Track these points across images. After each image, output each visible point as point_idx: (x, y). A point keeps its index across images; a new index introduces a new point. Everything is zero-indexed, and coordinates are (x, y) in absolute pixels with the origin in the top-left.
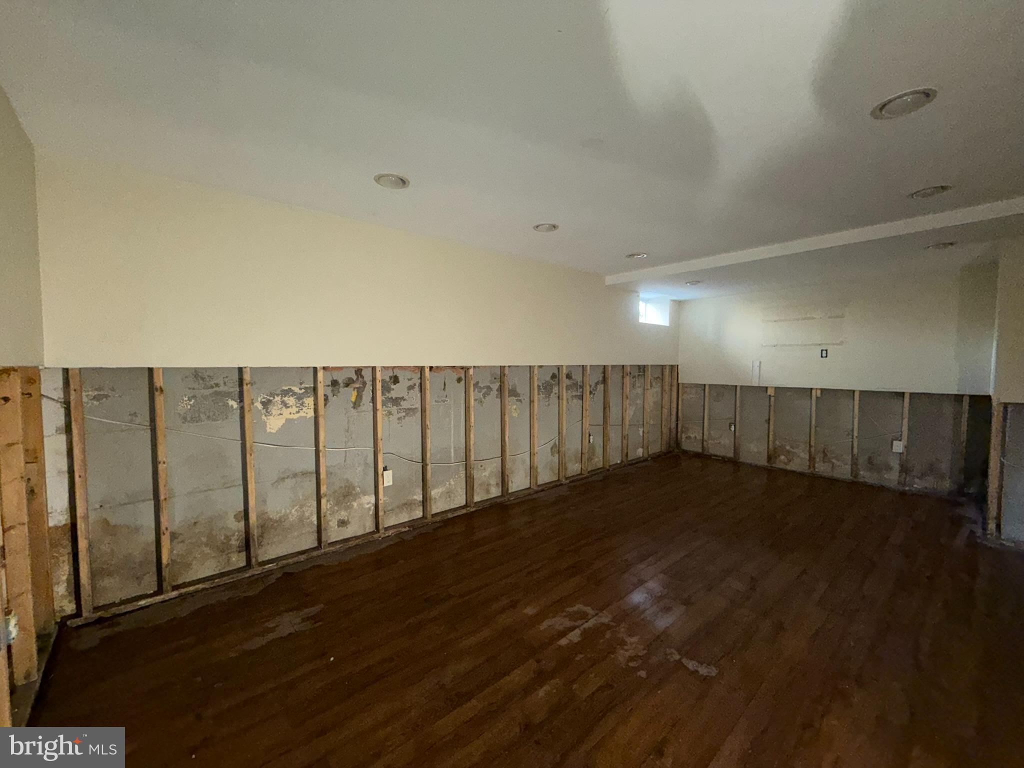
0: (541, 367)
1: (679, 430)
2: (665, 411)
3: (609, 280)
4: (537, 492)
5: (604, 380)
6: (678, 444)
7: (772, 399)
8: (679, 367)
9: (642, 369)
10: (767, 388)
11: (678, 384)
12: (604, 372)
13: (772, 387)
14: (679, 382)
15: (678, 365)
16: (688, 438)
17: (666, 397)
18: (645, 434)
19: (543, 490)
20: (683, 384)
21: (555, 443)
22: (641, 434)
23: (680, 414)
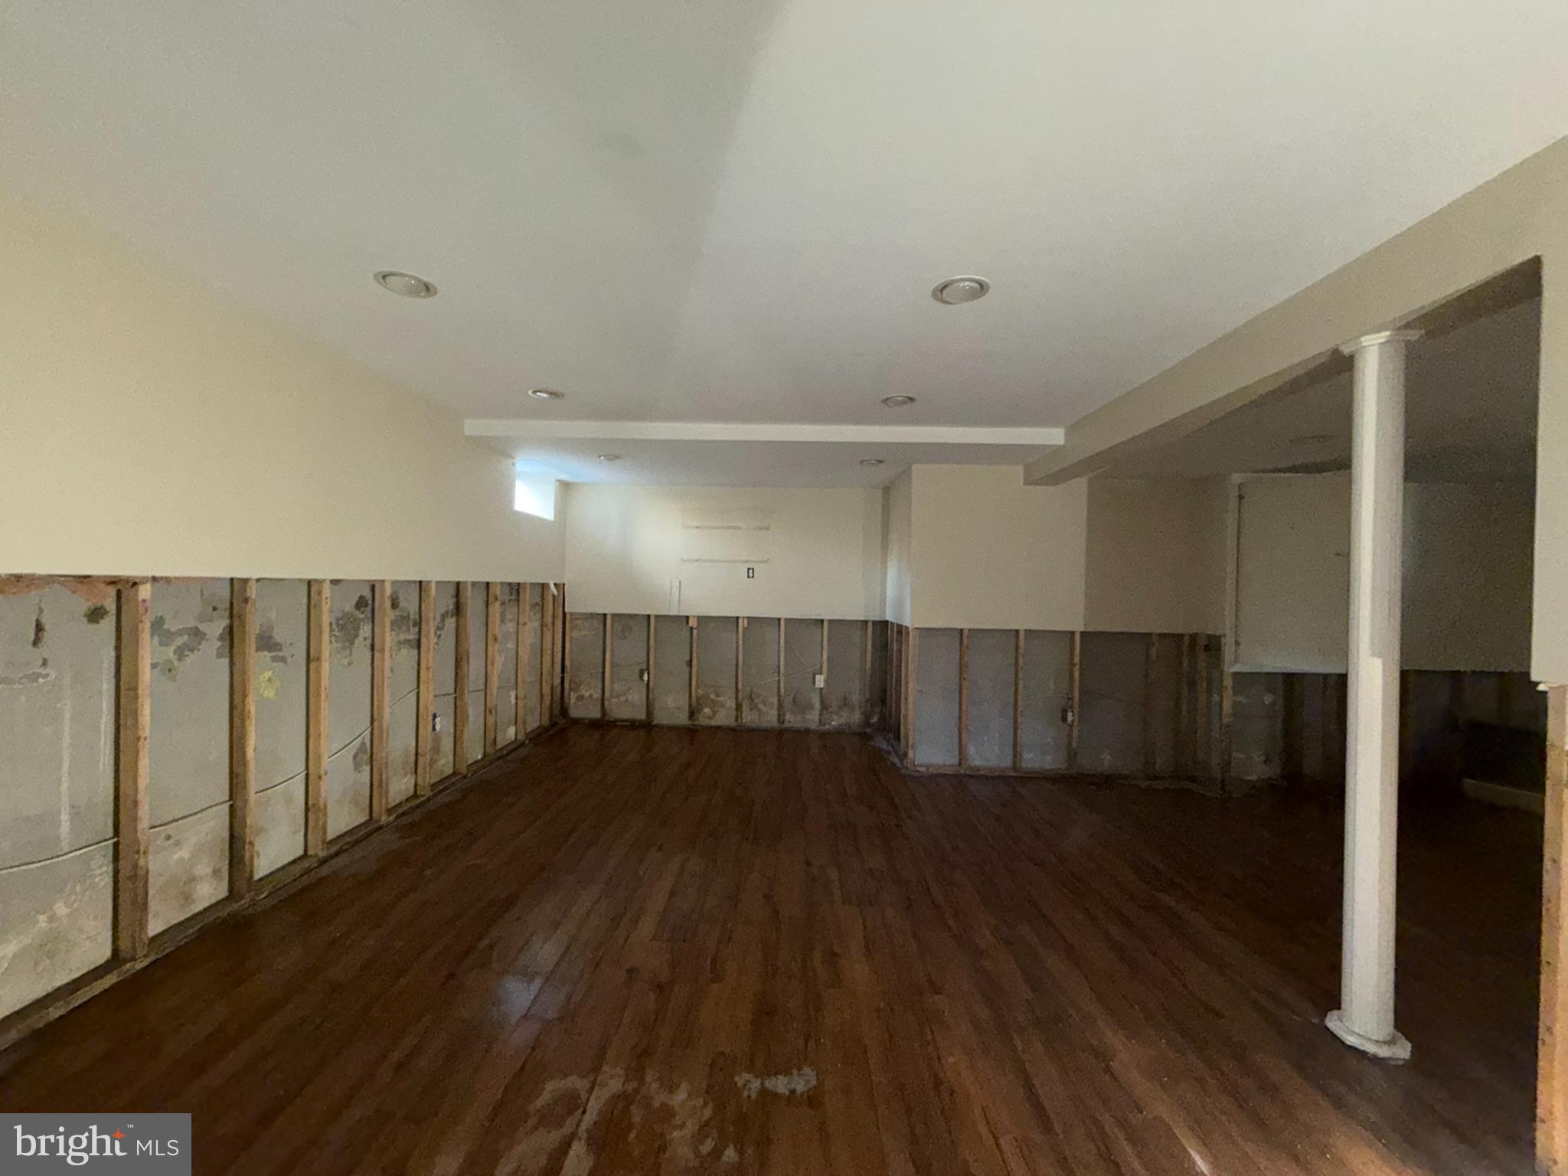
0: (335, 582)
1: (567, 686)
2: (547, 658)
3: (473, 427)
4: (324, 862)
5: (458, 609)
6: (564, 710)
7: (695, 632)
8: (566, 587)
9: (516, 589)
10: (687, 618)
11: (564, 614)
12: (458, 594)
13: (694, 616)
14: (566, 610)
15: (564, 585)
16: (581, 698)
17: (548, 636)
18: (519, 702)
19: (337, 854)
20: (572, 614)
21: (363, 744)
22: (513, 701)
23: (567, 663)
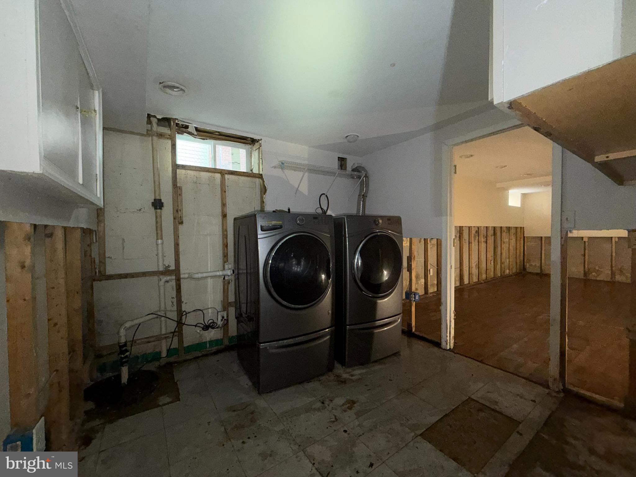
0: (474, 227)
1: (525, 261)
2: (518, 251)
3: (498, 185)
4: (473, 285)
5: (495, 234)
6: (524, 269)
7: (587, 243)
8: (525, 228)
9: (509, 229)
10: (582, 238)
11: (524, 237)
12: (494, 230)
13: (586, 237)
14: (525, 236)
15: (524, 227)
16: (531, 265)
17: (518, 244)
18: (510, 263)
19: (475, 285)
20: (527, 237)
21: (477, 264)
22: (508, 262)
23: (525, 253)
